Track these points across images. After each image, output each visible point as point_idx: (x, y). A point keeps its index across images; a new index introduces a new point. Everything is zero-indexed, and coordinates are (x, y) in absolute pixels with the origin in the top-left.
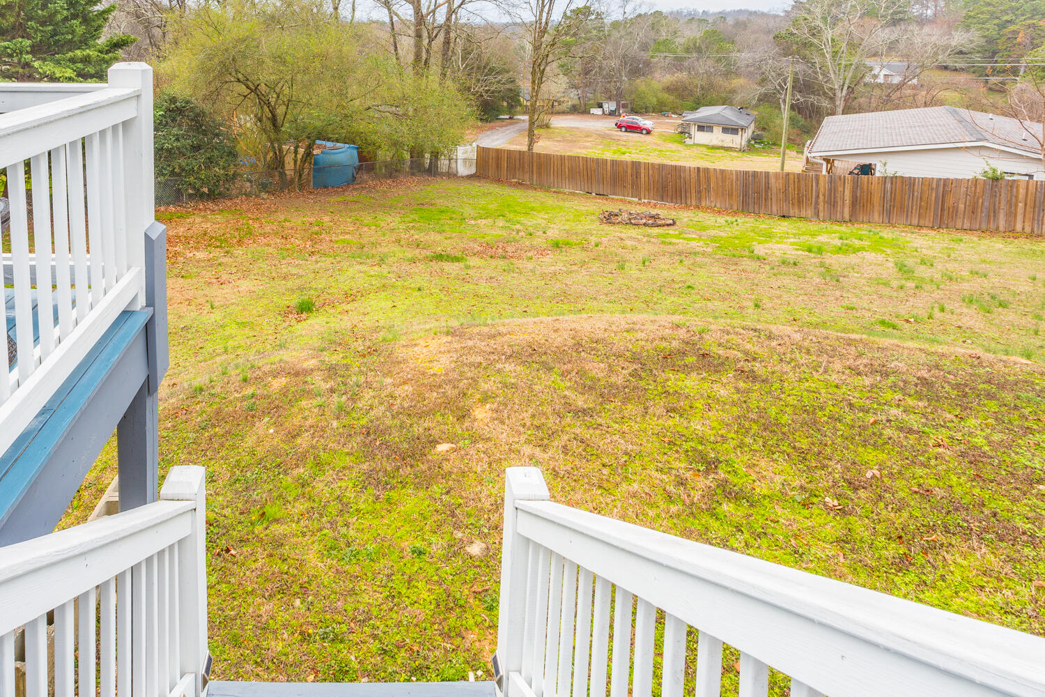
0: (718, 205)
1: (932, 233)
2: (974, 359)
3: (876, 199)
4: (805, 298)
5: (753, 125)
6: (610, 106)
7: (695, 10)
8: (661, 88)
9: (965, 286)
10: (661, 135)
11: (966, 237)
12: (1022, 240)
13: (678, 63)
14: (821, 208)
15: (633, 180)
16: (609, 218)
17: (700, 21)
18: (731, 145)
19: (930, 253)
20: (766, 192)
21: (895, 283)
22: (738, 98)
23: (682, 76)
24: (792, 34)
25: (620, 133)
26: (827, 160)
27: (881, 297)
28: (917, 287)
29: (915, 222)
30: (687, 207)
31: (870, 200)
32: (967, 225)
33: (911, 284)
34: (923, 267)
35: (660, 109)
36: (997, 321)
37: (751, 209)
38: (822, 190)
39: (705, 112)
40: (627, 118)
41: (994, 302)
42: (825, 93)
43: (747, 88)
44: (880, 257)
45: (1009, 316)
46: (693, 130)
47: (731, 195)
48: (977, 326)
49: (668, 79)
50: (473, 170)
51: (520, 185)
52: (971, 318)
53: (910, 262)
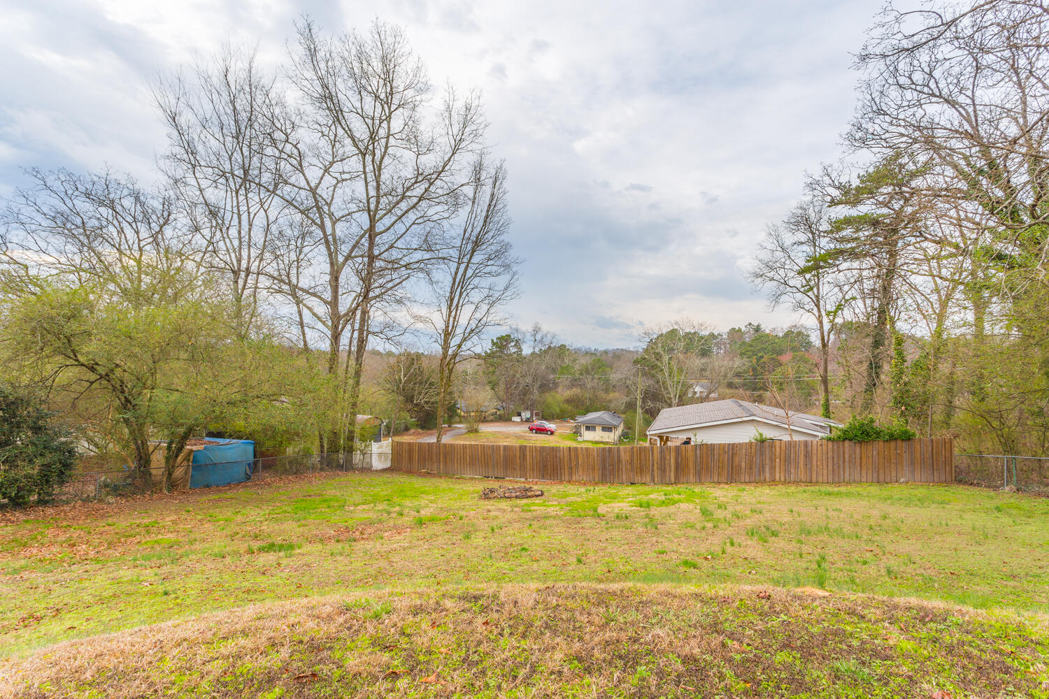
0: (585, 479)
1: (727, 486)
2: (764, 601)
3: (691, 464)
4: (626, 547)
5: (622, 425)
6: (525, 415)
7: (589, 348)
8: (562, 399)
9: (748, 521)
10: (561, 435)
11: (747, 487)
12: (780, 486)
13: (574, 383)
14: (656, 474)
15: (521, 463)
16: (487, 495)
17: (592, 354)
18: (607, 440)
19: (725, 499)
20: (618, 463)
21: (698, 526)
22: (612, 405)
23: (576, 391)
24: (644, 359)
25: (532, 435)
26: (661, 437)
27: (688, 538)
28: (715, 527)
29: (716, 480)
30: (561, 482)
31: (687, 465)
32: (747, 480)
33: (710, 525)
34: (720, 511)
35: (561, 417)
36: (772, 549)
37: (608, 480)
38: (656, 459)
39: (592, 416)
40: (538, 423)
41: (767, 533)
42: (665, 401)
43: (619, 399)
44: (691, 507)
45: (780, 543)
46: (583, 429)
47: (593, 469)
48: (759, 556)
49: (568, 393)
50: (388, 464)
51: (428, 474)
52: (753, 549)
53: (711, 507)
